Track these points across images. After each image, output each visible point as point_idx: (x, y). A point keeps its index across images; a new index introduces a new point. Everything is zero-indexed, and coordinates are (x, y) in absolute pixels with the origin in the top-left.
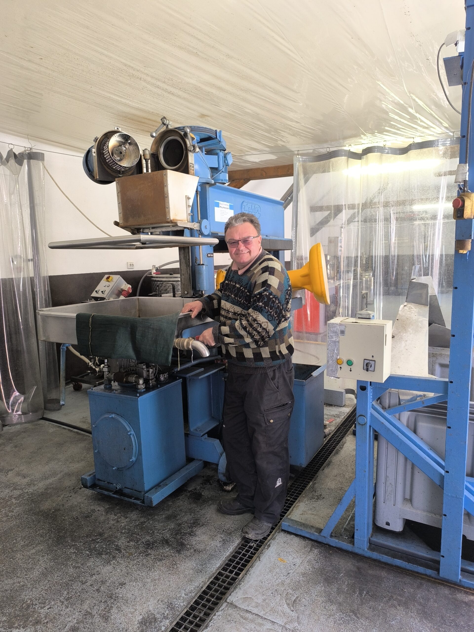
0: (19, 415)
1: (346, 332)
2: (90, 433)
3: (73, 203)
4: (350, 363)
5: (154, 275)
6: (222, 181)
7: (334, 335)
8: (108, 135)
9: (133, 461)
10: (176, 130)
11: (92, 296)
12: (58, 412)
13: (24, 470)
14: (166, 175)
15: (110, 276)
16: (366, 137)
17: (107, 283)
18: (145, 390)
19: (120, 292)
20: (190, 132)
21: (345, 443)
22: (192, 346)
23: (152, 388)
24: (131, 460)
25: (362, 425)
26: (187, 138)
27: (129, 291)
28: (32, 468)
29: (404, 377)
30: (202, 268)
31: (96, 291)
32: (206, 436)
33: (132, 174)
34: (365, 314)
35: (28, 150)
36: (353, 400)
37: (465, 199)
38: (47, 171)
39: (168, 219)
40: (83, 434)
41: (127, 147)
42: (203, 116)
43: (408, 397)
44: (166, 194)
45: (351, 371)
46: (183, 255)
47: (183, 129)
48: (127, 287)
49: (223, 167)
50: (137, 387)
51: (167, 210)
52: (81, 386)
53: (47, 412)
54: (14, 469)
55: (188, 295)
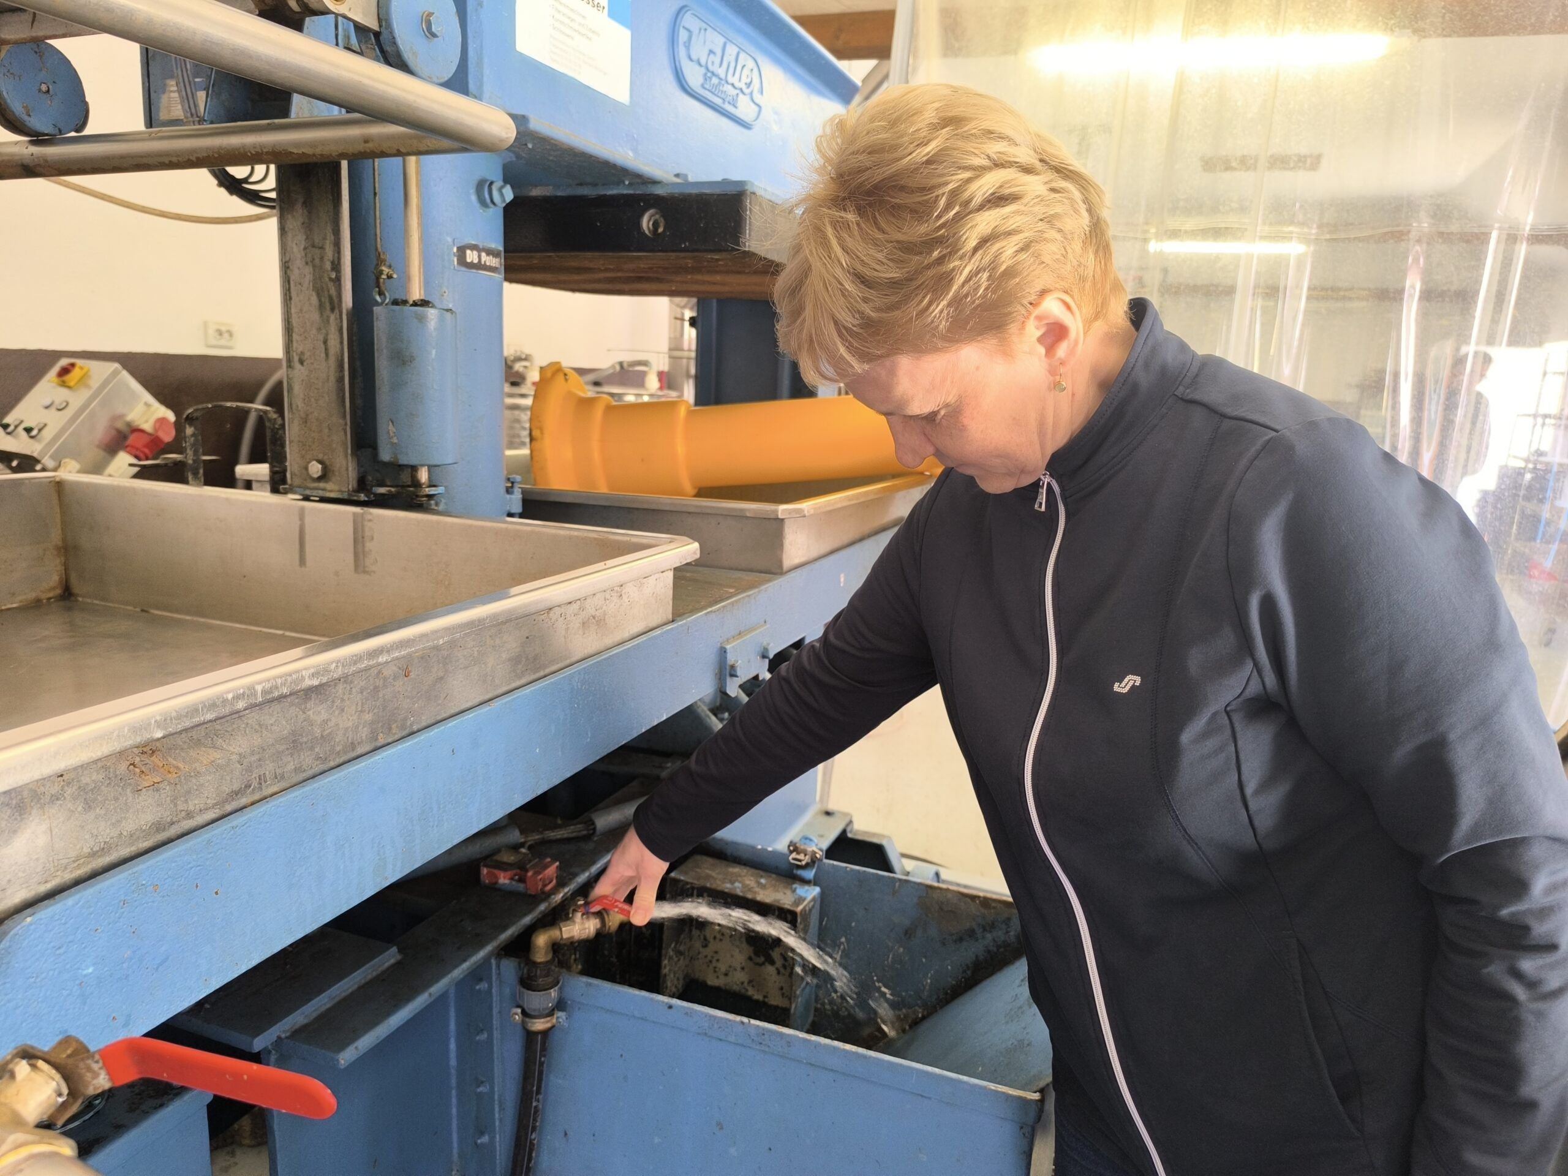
15: (73, 368)
19: (119, 436)
27: (161, 434)
31: (6, 427)
48: (152, 415)
55: (329, 486)
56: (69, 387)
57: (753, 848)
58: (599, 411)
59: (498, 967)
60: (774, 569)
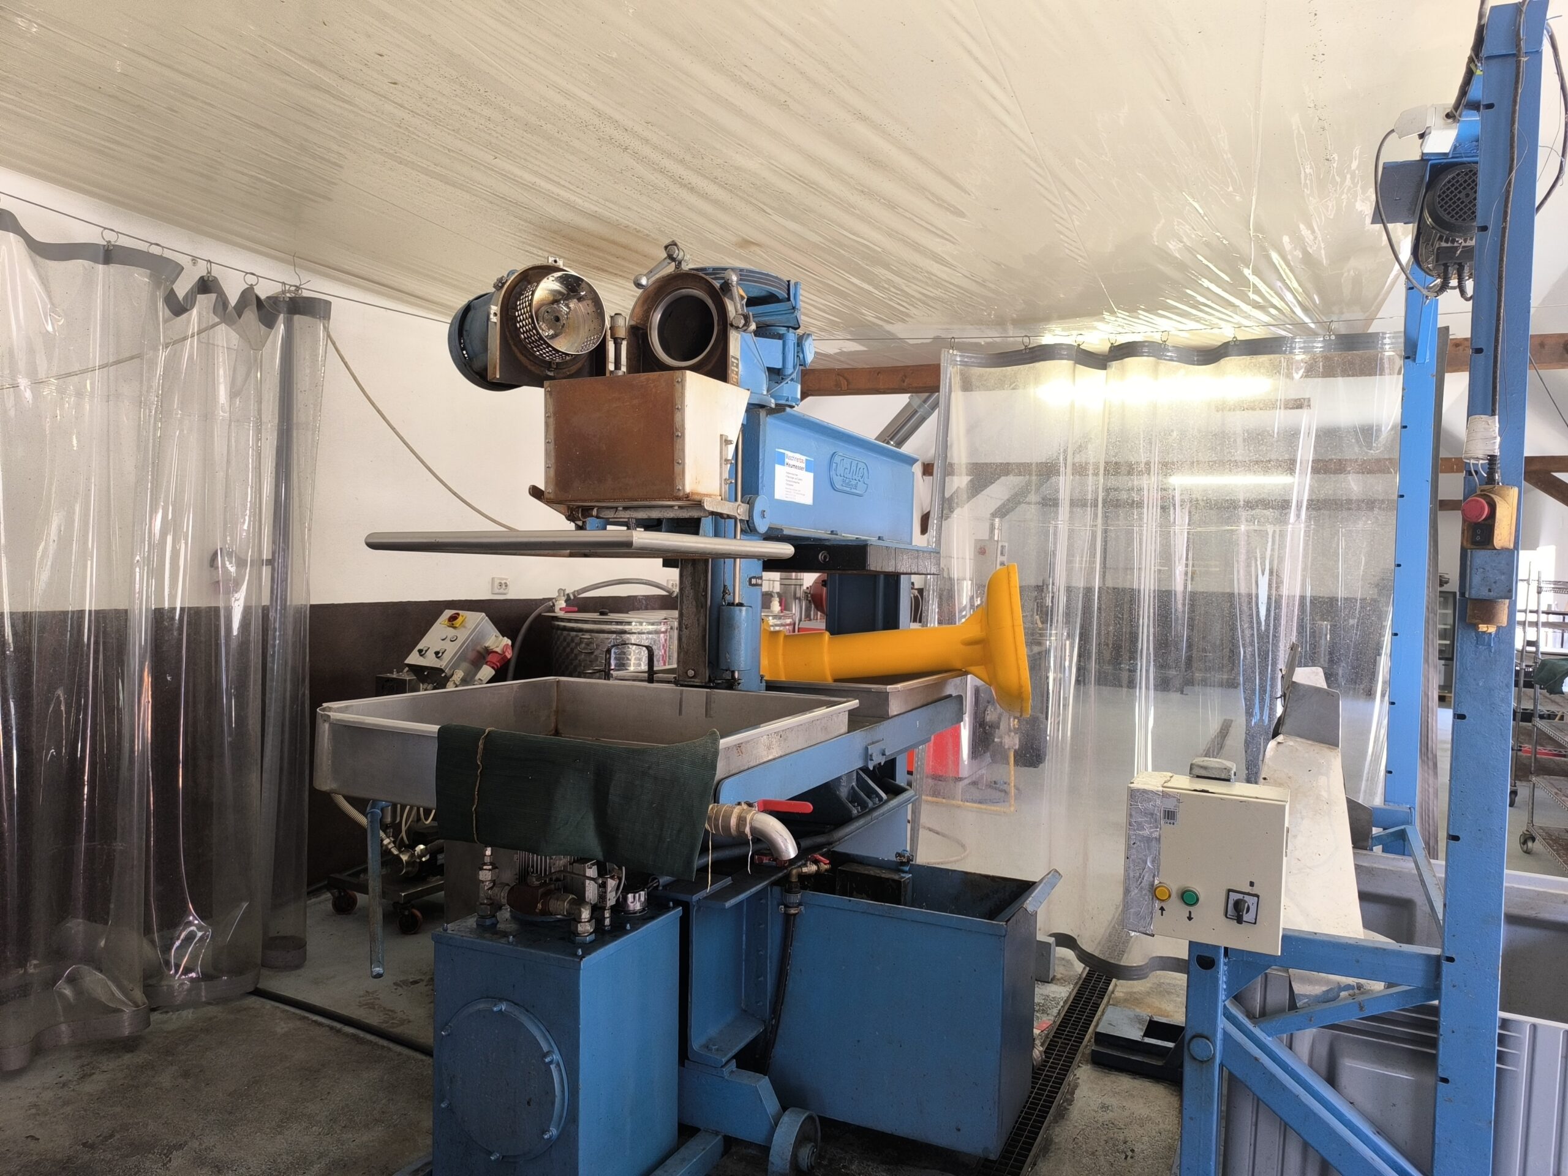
0: (192, 980)
1: (1178, 816)
2: (427, 1051)
3: (393, 429)
4: (1189, 898)
5: (561, 614)
6: (787, 400)
7: (1146, 822)
8: (533, 275)
9: (551, 1137)
10: (701, 274)
11: (407, 662)
12: (298, 972)
13: (214, 1146)
14: (682, 383)
15: (458, 614)
16: (1113, 318)
17: (451, 632)
18: (593, 937)
19: (482, 656)
20: (738, 284)
21: (1076, 1086)
22: (753, 830)
23: (609, 932)
24: (546, 1137)
25: (1201, 1062)
26: (729, 294)
27: (507, 654)
28: (237, 1142)
29: (1316, 937)
30: (738, 612)
31: (420, 651)
32: (733, 1064)
33: (577, 374)
34: (1216, 768)
35: (289, 291)
36: (1072, 964)
37: (1496, 500)
38: (334, 344)
39: (679, 490)
40: (371, 1042)
41: (572, 305)
42: (746, 243)
43: (1317, 990)
44: (677, 430)
45: (1190, 918)
46: (690, 579)
47: (717, 271)
48: (498, 642)
49: (794, 367)
50: (573, 928)
51: (677, 468)
52: (354, 901)
53: (265, 972)
54: (186, 1143)
55: (696, 680)
56: (455, 628)
57: (878, 859)
58: (781, 638)
59: (771, 891)
60: (884, 717)
